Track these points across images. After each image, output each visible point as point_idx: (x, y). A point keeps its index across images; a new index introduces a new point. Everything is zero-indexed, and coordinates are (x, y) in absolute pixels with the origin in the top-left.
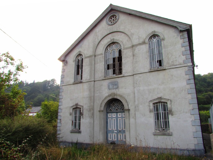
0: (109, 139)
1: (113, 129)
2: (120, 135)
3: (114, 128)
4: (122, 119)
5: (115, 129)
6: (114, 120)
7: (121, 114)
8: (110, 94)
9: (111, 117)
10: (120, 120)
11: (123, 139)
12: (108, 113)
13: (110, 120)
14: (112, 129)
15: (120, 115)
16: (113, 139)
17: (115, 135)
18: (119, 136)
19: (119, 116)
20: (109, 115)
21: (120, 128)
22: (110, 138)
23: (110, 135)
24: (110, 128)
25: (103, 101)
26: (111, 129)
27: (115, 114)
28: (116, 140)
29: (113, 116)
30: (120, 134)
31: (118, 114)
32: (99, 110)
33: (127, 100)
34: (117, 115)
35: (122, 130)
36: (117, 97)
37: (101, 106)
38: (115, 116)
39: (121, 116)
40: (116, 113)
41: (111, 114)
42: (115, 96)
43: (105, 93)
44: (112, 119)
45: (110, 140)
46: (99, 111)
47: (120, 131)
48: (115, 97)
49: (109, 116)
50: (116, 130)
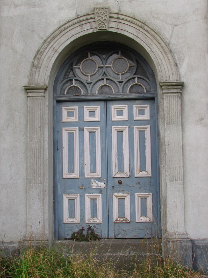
0: (66, 218)
1: (87, 174)
2: (121, 200)
3: (93, 170)
4: (131, 129)
5: (95, 176)
6: (92, 133)
7: (125, 107)
8: (85, 12)
9: (75, 118)
10: (120, 133)
11: (133, 214)
12: (59, 102)
13: (71, 134)
14: (82, 173)
15: (120, 113)
16: (88, 215)
17: (94, 201)
18: (115, 202)
19: (114, 117)
20: (65, 109)
21: (121, 169)
22: (72, 215)
23: (72, 201)
24: (71, 170)
25: (47, 42)
26: (76, 174)
27: (98, 108)
28: (99, 219)
29: (87, 118)
30: (120, 194)
31: (114, 108)
32: (25, 82)
33: (173, 41)
34: (106, 114)
35: (132, 175)
36: (121, 26)
37: (35, 66)
38: (97, 118)
39: (125, 117)
40: (103, 104)
41: (75, 108)
42: (113, 25)
43: (60, 9)
44: (81, 130)
45: (70, 220)
46: (27, 89)
47: (120, 183)
48: (113, 27)
49: (65, 118)
50: (99, 179)
